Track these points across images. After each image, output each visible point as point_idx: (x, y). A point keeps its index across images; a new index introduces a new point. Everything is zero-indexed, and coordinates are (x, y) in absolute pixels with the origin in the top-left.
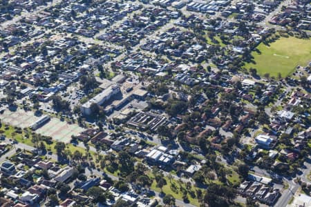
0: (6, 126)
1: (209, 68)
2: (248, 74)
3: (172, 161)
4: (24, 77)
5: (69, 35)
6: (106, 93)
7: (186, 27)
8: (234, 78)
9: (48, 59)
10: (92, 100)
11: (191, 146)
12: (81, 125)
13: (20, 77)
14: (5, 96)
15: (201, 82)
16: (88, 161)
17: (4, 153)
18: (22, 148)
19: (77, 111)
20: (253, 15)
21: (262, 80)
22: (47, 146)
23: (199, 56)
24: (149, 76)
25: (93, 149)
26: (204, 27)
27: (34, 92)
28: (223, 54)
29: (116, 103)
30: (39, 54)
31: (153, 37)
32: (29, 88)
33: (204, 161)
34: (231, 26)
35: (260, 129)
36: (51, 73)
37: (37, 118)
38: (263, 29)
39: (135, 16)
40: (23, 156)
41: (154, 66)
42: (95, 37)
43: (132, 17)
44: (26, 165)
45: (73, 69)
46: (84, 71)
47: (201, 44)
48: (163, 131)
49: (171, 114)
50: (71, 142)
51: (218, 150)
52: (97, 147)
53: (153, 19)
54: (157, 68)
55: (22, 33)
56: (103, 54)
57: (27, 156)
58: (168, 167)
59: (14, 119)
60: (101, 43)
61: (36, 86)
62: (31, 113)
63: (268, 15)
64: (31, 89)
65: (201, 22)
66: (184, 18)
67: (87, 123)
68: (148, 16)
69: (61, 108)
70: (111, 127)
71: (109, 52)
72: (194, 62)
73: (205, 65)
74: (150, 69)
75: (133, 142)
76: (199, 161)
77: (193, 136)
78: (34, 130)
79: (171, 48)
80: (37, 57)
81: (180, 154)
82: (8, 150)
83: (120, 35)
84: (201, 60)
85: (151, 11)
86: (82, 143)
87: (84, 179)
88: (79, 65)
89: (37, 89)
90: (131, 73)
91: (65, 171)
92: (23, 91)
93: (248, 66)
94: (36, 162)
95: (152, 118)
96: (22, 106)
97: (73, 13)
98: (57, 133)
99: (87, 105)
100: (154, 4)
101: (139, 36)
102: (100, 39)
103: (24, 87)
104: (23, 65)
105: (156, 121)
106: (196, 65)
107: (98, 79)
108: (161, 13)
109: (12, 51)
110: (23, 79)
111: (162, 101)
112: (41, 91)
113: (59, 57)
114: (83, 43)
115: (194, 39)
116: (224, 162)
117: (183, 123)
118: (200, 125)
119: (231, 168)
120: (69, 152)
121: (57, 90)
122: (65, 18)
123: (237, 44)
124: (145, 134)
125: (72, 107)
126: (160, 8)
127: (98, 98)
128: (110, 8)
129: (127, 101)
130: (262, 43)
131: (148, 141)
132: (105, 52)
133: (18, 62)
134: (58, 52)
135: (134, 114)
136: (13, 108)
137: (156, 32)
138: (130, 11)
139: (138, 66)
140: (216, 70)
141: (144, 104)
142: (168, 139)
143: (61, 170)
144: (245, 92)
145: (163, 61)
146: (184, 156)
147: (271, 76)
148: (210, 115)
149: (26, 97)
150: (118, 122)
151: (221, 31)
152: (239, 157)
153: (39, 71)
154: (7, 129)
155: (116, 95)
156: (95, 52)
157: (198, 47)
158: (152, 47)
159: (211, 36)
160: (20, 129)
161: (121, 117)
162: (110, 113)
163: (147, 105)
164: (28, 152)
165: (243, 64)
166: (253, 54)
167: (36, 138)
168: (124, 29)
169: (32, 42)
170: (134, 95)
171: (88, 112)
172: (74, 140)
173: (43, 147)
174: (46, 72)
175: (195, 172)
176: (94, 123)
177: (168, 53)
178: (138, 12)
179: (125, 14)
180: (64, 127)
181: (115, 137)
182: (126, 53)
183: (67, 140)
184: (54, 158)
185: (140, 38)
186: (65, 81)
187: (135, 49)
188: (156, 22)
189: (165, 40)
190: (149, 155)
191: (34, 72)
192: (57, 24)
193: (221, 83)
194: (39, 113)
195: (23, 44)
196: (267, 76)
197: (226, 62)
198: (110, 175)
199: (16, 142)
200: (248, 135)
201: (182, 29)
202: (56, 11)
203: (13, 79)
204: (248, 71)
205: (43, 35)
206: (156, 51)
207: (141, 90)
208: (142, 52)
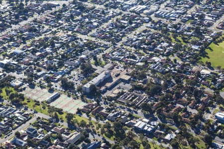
0: (28, 99)
1: (175, 61)
2: (204, 66)
3: (153, 130)
4: (39, 63)
5: (70, 33)
6: (101, 77)
7: (155, 29)
8: (195, 68)
9: (55, 50)
10: (90, 82)
11: (167, 119)
12: (83, 101)
13: (35, 63)
14: (26, 77)
15: (170, 71)
16: (91, 128)
17: (28, 120)
18: (41, 117)
19: (80, 90)
20: (204, 22)
21: (215, 71)
22: (60, 116)
23: (167, 51)
24: (131, 65)
25: (93, 119)
26: (169, 29)
27: (47, 75)
28: (185, 51)
29: (108, 85)
30: (48, 46)
31: (132, 36)
32: (43, 71)
33: (177, 131)
34: (189, 29)
35: (217, 108)
36: (58, 60)
37: (50, 94)
38: (213, 32)
39: (117, 20)
40: (42, 123)
41: (134, 57)
42: (89, 34)
43: (115, 21)
44: (45, 129)
45: (75, 58)
46: (82, 60)
47: (168, 42)
48: (145, 107)
49: (149, 95)
50: (77, 113)
51: (187, 123)
52: (97, 118)
53: (131, 23)
54: (136, 59)
55: (35, 30)
56: (96, 48)
57: (45, 123)
58: (151, 134)
59: (33, 94)
60: (93, 39)
61: (48, 70)
62: (46, 90)
63: (215, 22)
64: (45, 72)
65: (166, 25)
66: (153, 22)
67: (88, 99)
68: (127, 20)
69: (68, 87)
70: (106, 103)
71: (100, 46)
72: (163, 55)
73: (172, 58)
74: (132, 60)
75: (123, 115)
76: (174, 130)
77: (167, 111)
78: (49, 103)
79: (146, 44)
80: (47, 49)
81: (159, 125)
82: (31, 118)
83: (108, 33)
84: (168, 54)
85: (129, 17)
86: (85, 114)
87: (89, 142)
88: (78, 55)
89: (49, 72)
90: (117, 62)
91: (74, 135)
92: (39, 74)
93: (204, 60)
94: (52, 128)
95: (136, 97)
96: (39, 84)
97: (72, 17)
98: (66, 106)
99: (88, 86)
100: (130, 11)
101: (121, 35)
102: (92, 36)
103: (39, 71)
104: (38, 54)
105: (139, 99)
106: (165, 58)
107: (94, 66)
108: (136, 18)
109: (28, 43)
110: (38, 64)
111: (142, 84)
112: (53, 74)
113: (63, 49)
114: (81, 39)
115: (162, 38)
116: (192, 132)
117: (159, 102)
118: (172, 103)
119: (198, 137)
120: (77, 121)
121: (63, 74)
122: (66, 20)
123: (194, 43)
124: (132, 109)
125: (76, 87)
126: (135, 15)
127: (95, 81)
128: (99, 14)
129: (116, 84)
130: (213, 43)
131: (134, 114)
132: (97, 46)
133: (34, 52)
134: (63, 45)
135: (123, 93)
136: (32, 86)
137: (134, 32)
138: (113, 16)
139: (123, 57)
140: (180, 62)
141: (129, 86)
142: (149, 113)
143: (71, 134)
144: (204, 79)
145: (140, 55)
146: (162, 127)
147: (222, 68)
148: (179, 96)
149: (41, 78)
150: (110, 99)
151: (181, 33)
152: (203, 128)
153: (50, 59)
154: (29, 102)
155: (108, 79)
156: (90, 46)
157: (165, 44)
158: (131, 43)
159: (175, 37)
160: (38, 102)
161: (113, 95)
162: (104, 92)
163: (131, 87)
164: (46, 120)
165: (200, 58)
166: (207, 51)
167: (51, 110)
168: (110, 29)
169: (43, 37)
170: (121, 79)
171: (88, 91)
172: (79, 112)
173: (56, 117)
174: (55, 60)
175: (172, 139)
176: (93, 100)
177: (144, 48)
178: (119, 17)
179: (110, 18)
180: (70, 102)
181: (109, 110)
182: (113, 47)
183: (74, 112)
184: (65, 125)
185: (122, 37)
186: (69, 67)
187: (119, 45)
188: (133, 25)
189: (141, 38)
190: (136, 125)
191: (46, 60)
192: (61, 24)
193: (185, 72)
194: (51, 91)
195: (37, 39)
196: (219, 68)
197: (187, 56)
198: (108, 140)
199: (36, 112)
200: (208, 112)
201: (152, 30)
202: (59, 15)
203: (30, 64)
204: (205, 63)
205: (50, 32)
206: (135, 46)
207: (126, 76)
208: (125, 47)
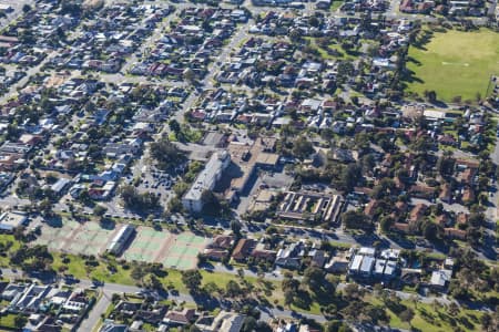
1: (355, 100)
2: (421, 100)
3: (397, 271)
4: (40, 160)
5: (76, 74)
6: (213, 169)
7: (272, 34)
8: (406, 110)
9: (63, 122)
10: (196, 185)
11: (409, 238)
12: (198, 233)
13: (31, 163)
15: (357, 126)
16: (252, 296)
17: (90, 308)
18: (121, 293)
19: (176, 208)
21: (452, 108)
22: (165, 282)
23: (326, 81)
24: (262, 127)
26: (303, 31)
27: (76, 186)
28: (363, 74)
29: (238, 183)
30: (41, 115)
31: (226, 57)
32: (63, 180)
33: (448, 262)
34: (345, 24)
36: (84, 146)
37: (111, 232)
38: (399, 23)
39: (173, 25)
40: (130, 307)
42: (123, 70)
43: (168, 28)
44: (145, 321)
45: (121, 133)
46: (143, 134)
47: (316, 61)
48: (354, 221)
49: (343, 189)
50: (200, 265)
51: (458, 238)
53: (208, 28)
54: (267, 112)
56: (159, 100)
57: (138, 306)
59: (69, 241)
60: (142, 81)
61: (72, 173)
62: (93, 225)
64: (68, 181)
65: (291, 22)
66: (259, 20)
67: (208, 227)
68: (196, 23)
69: (143, 207)
70: (254, 229)
71: (167, 95)
72: (322, 92)
73: (344, 96)
74: (257, 114)
75: (310, 249)
77: (402, 220)
78: (119, 255)
79: (269, 73)
80: (43, 122)
81: (403, 255)
82: (94, 301)
83: (168, 62)
84: (332, 87)
85: (196, 15)
86: (219, 264)
88: (126, 125)
89: (77, 179)
90: (227, 126)
91: (225, 320)
92: (56, 187)
93: (414, 87)
94: (163, 314)
95: (313, 201)
96: (69, 214)
98: (163, 253)
99: (195, 195)
101: (202, 60)
102: (134, 73)
103: (52, 180)
104: (25, 138)
105: (324, 204)
106: (327, 97)
108: (214, 16)
110: (39, 164)
111: (314, 168)
112: (89, 181)
113: (81, 115)
114: (111, 85)
115: (298, 52)
116: (482, 257)
117: (373, 201)
118: (403, 200)
120: (213, 285)
121: (116, 177)
122: (50, 44)
123: (374, 53)
124: (319, 229)
125: (165, 204)
126: (207, 7)
127: (206, 179)
128: (120, 17)
130: (411, 47)
131: (333, 242)
132: (160, 95)
133: (12, 135)
134: (76, 106)
135: (281, 197)
136: (55, 221)
137: (225, 49)
138: (159, 19)
139: (234, 113)
140: (367, 102)
141: (285, 178)
142: (364, 232)
143: (217, 320)
144: (438, 132)
145: (271, 99)
147: (464, 99)
148: (408, 181)
149: (65, 197)
150: (260, 216)
151: (334, 35)
153: (62, 145)
154: (67, 261)
155: (230, 172)
157: (312, 66)
158: (236, 75)
159: (324, 46)
160: (93, 257)
161: (262, 207)
162: (235, 203)
163: (292, 180)
164: (133, 297)
165: (405, 86)
166: (410, 66)
167: (139, 271)
168: (168, 50)
169: (13, 94)
170: (257, 165)
171: (198, 207)
172: (204, 261)
173: (158, 287)
174: (75, 145)
175: (447, 283)
176: (219, 226)
177: (271, 84)
178: (173, 17)
179: (152, 24)
181: (272, 243)
182: (196, 91)
184: (189, 301)
185: (207, 62)
186: (122, 156)
187: (208, 84)
188: (217, 32)
189: (251, 61)
190: (355, 266)
191: (53, 150)
192: (42, 56)
193: (391, 123)
194: (108, 223)
196: (457, 100)
197: (376, 86)
199: (98, 284)
201: (265, 37)
202: (26, 33)
203: (20, 167)
204: (421, 96)
205: (26, 79)
206: (248, 82)
207: (266, 155)
208: (224, 87)
